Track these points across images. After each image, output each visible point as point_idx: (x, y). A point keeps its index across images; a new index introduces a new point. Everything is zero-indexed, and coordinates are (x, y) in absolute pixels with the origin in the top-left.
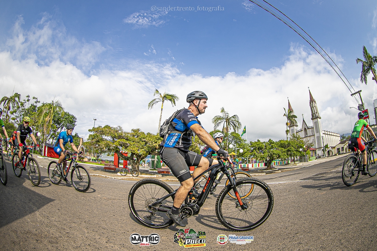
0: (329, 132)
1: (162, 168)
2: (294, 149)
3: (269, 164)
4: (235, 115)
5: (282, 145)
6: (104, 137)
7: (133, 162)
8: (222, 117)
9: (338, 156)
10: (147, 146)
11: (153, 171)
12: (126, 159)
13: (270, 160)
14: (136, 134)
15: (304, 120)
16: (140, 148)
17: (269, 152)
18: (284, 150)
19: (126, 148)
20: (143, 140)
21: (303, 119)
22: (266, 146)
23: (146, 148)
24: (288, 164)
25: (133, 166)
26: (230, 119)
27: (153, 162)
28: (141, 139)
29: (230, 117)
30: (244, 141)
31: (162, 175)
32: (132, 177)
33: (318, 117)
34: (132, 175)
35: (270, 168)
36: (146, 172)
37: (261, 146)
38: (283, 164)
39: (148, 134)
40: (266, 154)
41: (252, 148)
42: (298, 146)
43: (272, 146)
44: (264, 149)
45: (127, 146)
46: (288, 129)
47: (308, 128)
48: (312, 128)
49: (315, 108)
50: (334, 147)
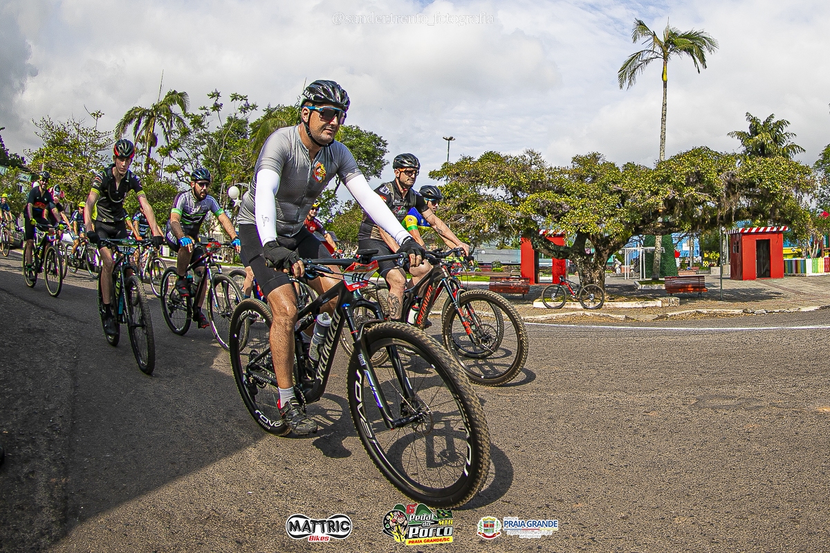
1: (681, 274)
6: (484, 190)
7: (584, 263)
10: (627, 208)
11: (650, 287)
12: (559, 256)
14: (588, 171)
16: (605, 215)
19: (559, 218)
20: (613, 187)
23: (623, 212)
25: (584, 275)
27: (650, 256)
28: (605, 186)
31: (682, 298)
32: (582, 312)
34: (582, 304)
36: (627, 292)
39: (630, 167)
45: (561, 211)
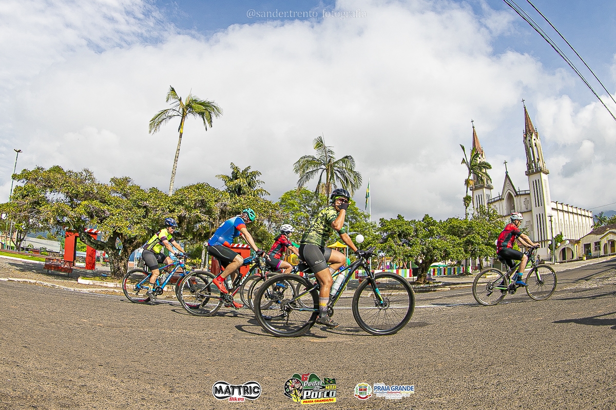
0: (567, 205)
2: (481, 240)
3: (422, 273)
4: (347, 157)
5: (453, 229)
8: (318, 160)
9: (586, 262)
13: (426, 263)
15: (507, 176)
17: (425, 245)
18: (458, 240)
21: (507, 172)
22: (416, 231)
24: (466, 274)
26: (336, 165)
29: (335, 161)
30: (365, 217)
33: (541, 171)
35: (424, 282)
37: (407, 229)
38: (454, 273)
40: (418, 249)
41: (385, 234)
42: (491, 234)
43: (431, 231)
44: (413, 236)
46: (470, 193)
47: (517, 195)
48: (525, 194)
49: (535, 148)
50: (578, 242)
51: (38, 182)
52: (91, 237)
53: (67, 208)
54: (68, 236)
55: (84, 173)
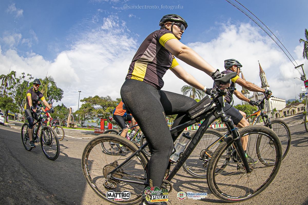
2: (249, 112)
8: (189, 87)
9: (285, 118)
33: (267, 86)
42: (252, 109)
47: (259, 95)
48: (262, 95)
49: (264, 78)
50: (281, 111)
51: (91, 102)
52: (111, 120)
53: (102, 111)
54: (102, 121)
55: (107, 97)
